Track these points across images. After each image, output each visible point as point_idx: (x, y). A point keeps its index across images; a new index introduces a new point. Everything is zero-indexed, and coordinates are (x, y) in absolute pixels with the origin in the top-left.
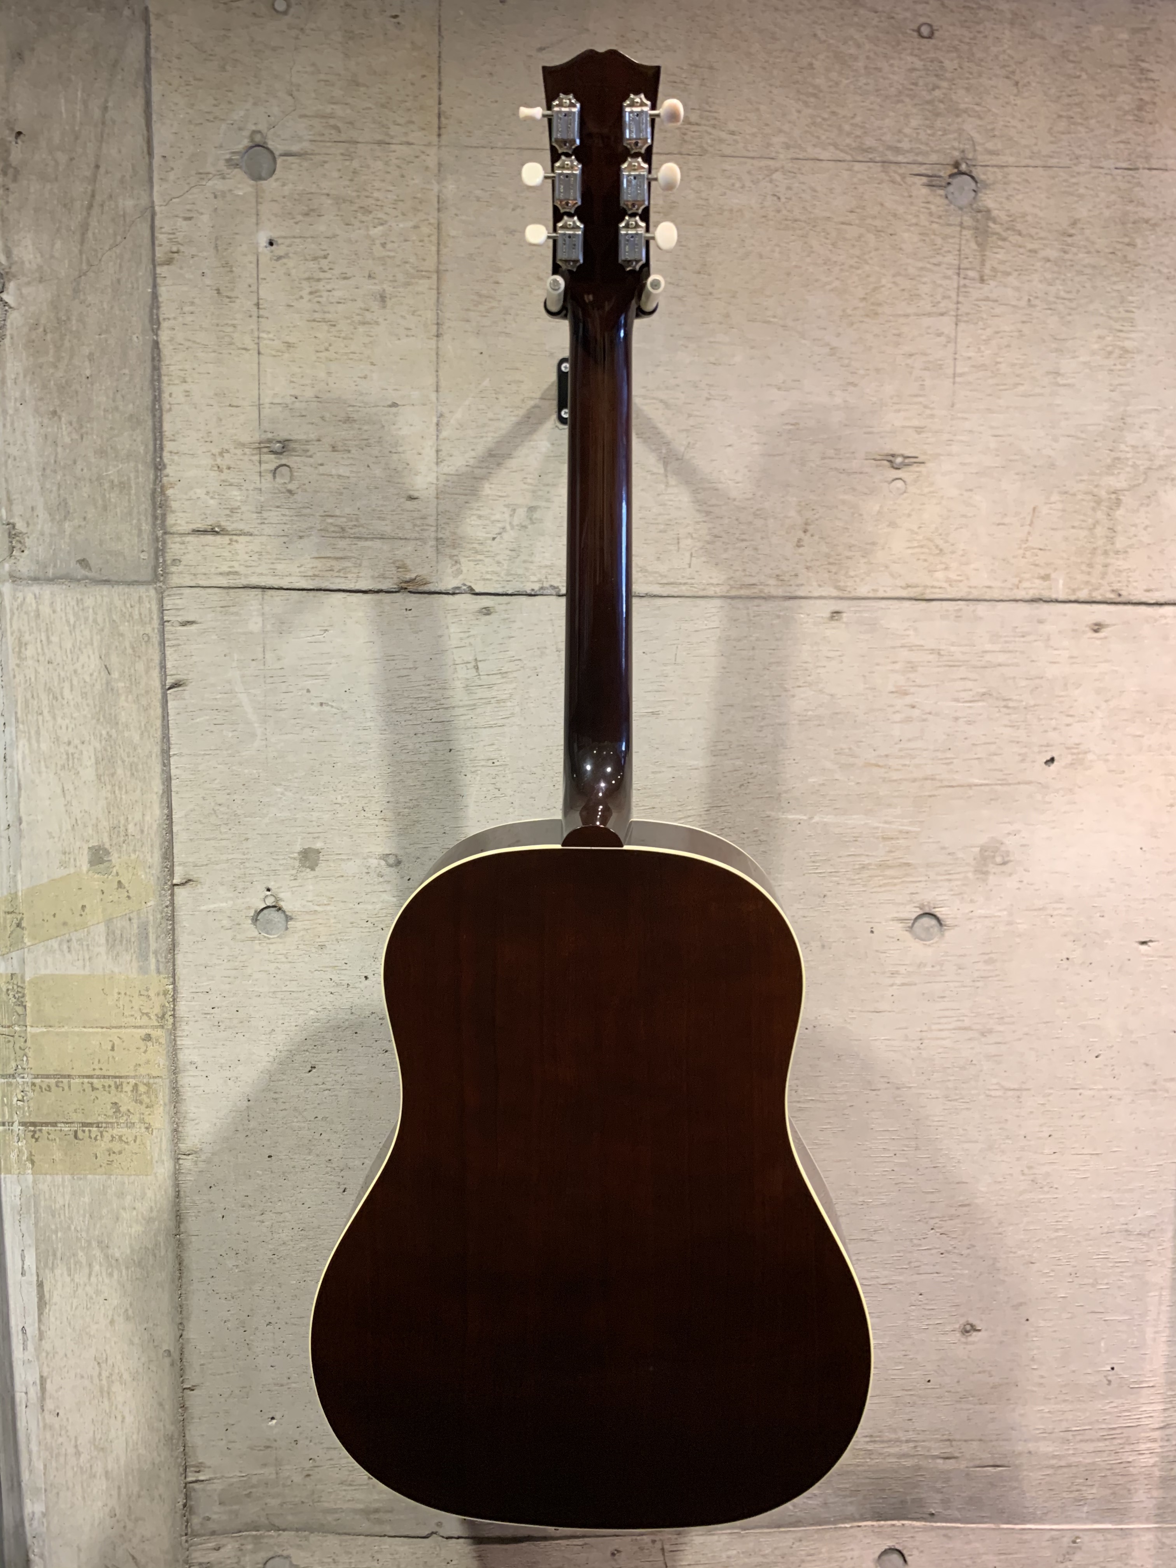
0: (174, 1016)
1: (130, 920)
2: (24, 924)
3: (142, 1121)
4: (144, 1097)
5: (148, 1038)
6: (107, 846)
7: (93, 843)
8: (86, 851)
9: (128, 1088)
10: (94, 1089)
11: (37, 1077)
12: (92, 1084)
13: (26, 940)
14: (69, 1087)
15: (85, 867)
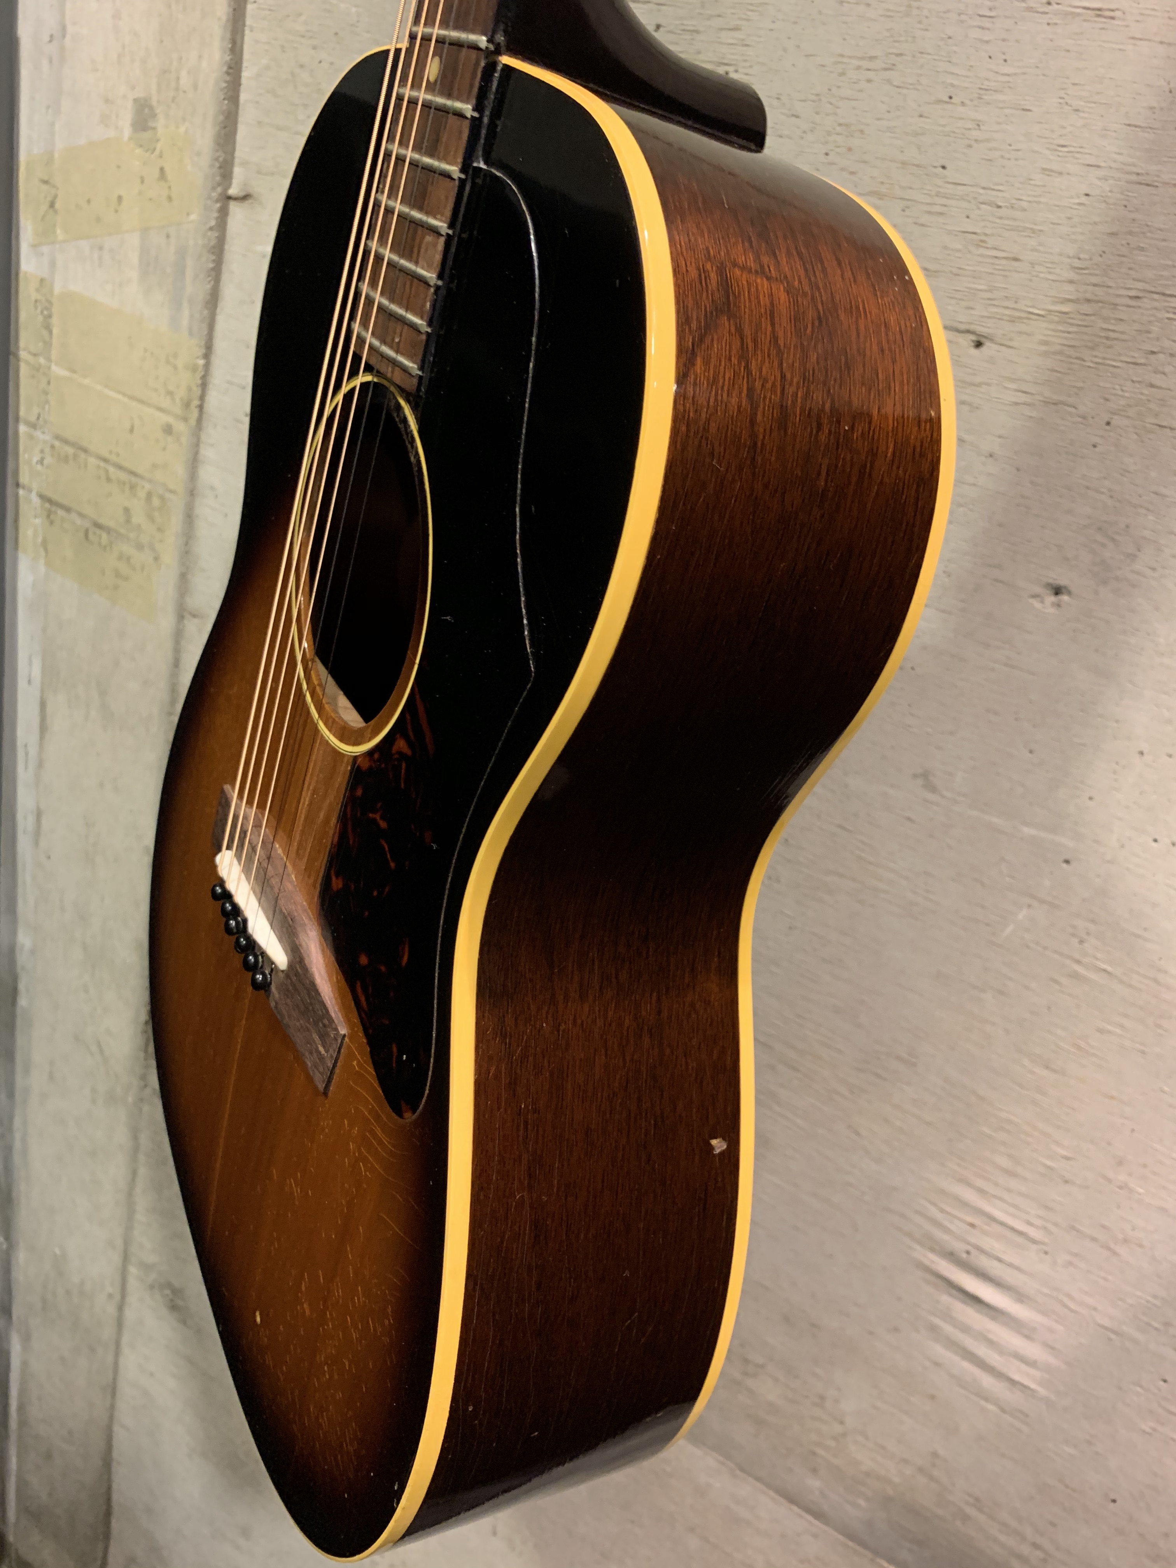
0: (201, 407)
1: (168, 236)
2: (58, 206)
3: (152, 548)
4: (156, 514)
5: (168, 430)
6: (154, 103)
7: (139, 93)
8: (130, 104)
9: (142, 494)
10: (109, 480)
11: (57, 437)
12: (107, 471)
13: (59, 231)
14: (86, 466)
15: (127, 132)
